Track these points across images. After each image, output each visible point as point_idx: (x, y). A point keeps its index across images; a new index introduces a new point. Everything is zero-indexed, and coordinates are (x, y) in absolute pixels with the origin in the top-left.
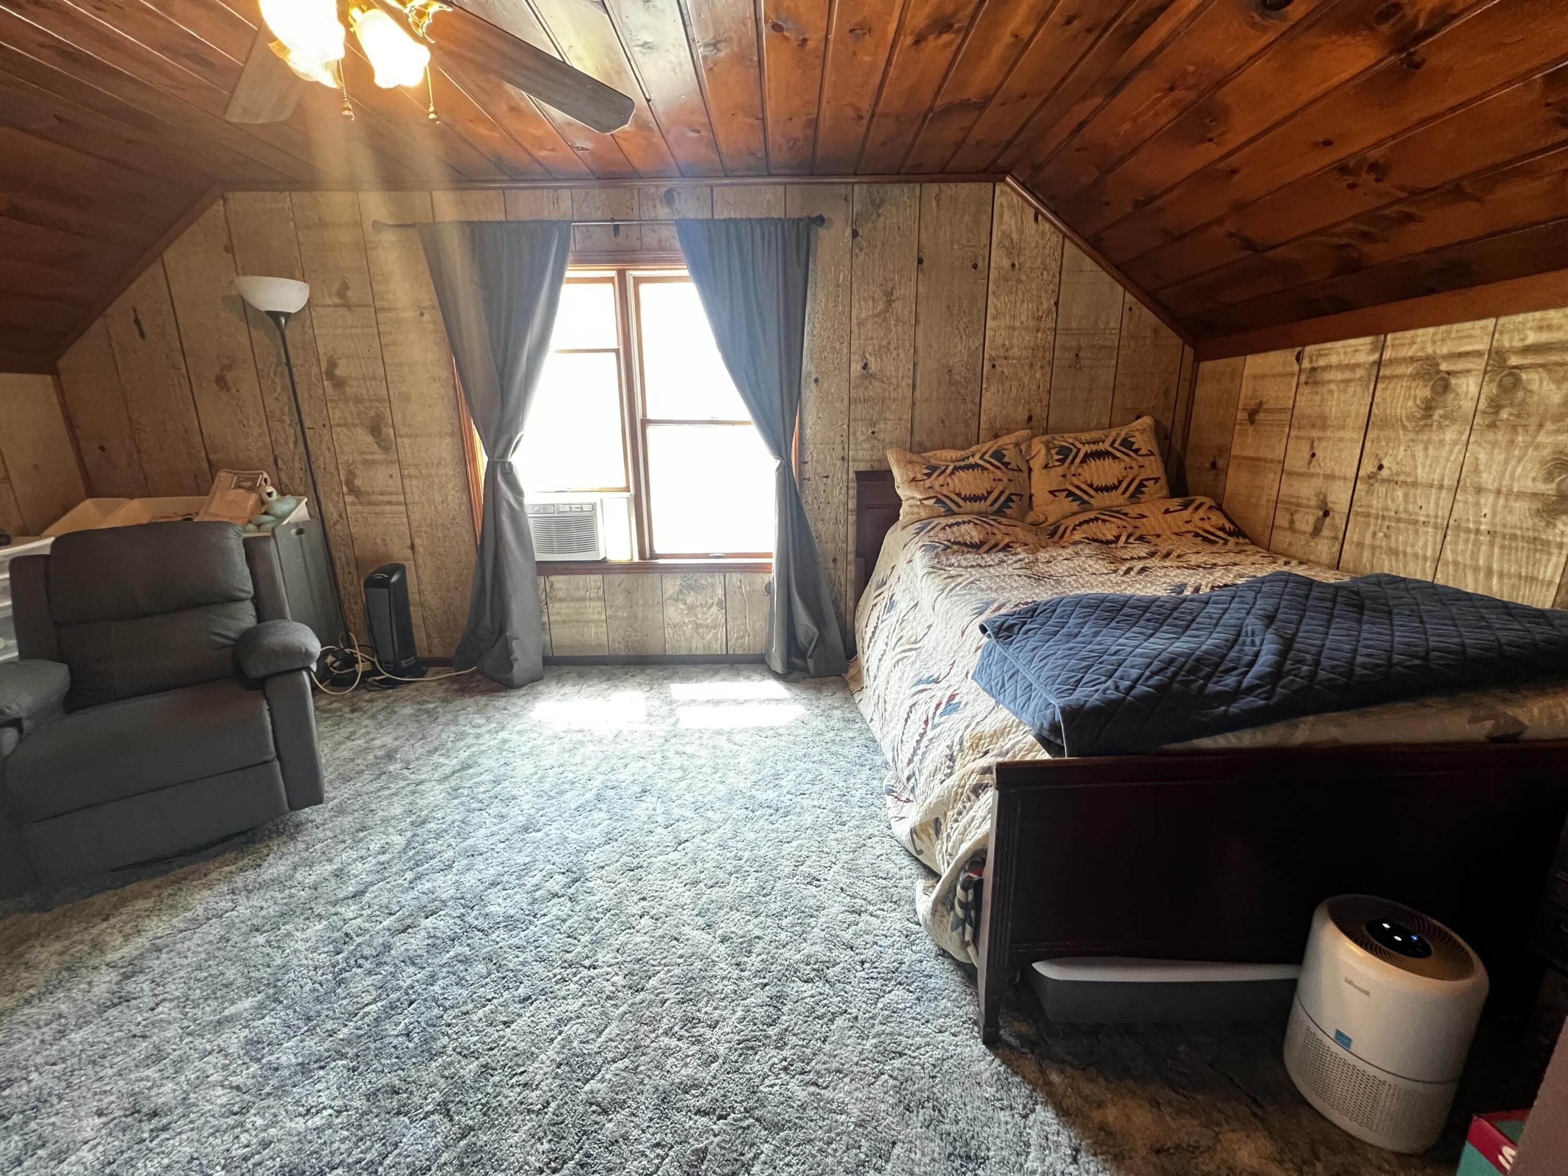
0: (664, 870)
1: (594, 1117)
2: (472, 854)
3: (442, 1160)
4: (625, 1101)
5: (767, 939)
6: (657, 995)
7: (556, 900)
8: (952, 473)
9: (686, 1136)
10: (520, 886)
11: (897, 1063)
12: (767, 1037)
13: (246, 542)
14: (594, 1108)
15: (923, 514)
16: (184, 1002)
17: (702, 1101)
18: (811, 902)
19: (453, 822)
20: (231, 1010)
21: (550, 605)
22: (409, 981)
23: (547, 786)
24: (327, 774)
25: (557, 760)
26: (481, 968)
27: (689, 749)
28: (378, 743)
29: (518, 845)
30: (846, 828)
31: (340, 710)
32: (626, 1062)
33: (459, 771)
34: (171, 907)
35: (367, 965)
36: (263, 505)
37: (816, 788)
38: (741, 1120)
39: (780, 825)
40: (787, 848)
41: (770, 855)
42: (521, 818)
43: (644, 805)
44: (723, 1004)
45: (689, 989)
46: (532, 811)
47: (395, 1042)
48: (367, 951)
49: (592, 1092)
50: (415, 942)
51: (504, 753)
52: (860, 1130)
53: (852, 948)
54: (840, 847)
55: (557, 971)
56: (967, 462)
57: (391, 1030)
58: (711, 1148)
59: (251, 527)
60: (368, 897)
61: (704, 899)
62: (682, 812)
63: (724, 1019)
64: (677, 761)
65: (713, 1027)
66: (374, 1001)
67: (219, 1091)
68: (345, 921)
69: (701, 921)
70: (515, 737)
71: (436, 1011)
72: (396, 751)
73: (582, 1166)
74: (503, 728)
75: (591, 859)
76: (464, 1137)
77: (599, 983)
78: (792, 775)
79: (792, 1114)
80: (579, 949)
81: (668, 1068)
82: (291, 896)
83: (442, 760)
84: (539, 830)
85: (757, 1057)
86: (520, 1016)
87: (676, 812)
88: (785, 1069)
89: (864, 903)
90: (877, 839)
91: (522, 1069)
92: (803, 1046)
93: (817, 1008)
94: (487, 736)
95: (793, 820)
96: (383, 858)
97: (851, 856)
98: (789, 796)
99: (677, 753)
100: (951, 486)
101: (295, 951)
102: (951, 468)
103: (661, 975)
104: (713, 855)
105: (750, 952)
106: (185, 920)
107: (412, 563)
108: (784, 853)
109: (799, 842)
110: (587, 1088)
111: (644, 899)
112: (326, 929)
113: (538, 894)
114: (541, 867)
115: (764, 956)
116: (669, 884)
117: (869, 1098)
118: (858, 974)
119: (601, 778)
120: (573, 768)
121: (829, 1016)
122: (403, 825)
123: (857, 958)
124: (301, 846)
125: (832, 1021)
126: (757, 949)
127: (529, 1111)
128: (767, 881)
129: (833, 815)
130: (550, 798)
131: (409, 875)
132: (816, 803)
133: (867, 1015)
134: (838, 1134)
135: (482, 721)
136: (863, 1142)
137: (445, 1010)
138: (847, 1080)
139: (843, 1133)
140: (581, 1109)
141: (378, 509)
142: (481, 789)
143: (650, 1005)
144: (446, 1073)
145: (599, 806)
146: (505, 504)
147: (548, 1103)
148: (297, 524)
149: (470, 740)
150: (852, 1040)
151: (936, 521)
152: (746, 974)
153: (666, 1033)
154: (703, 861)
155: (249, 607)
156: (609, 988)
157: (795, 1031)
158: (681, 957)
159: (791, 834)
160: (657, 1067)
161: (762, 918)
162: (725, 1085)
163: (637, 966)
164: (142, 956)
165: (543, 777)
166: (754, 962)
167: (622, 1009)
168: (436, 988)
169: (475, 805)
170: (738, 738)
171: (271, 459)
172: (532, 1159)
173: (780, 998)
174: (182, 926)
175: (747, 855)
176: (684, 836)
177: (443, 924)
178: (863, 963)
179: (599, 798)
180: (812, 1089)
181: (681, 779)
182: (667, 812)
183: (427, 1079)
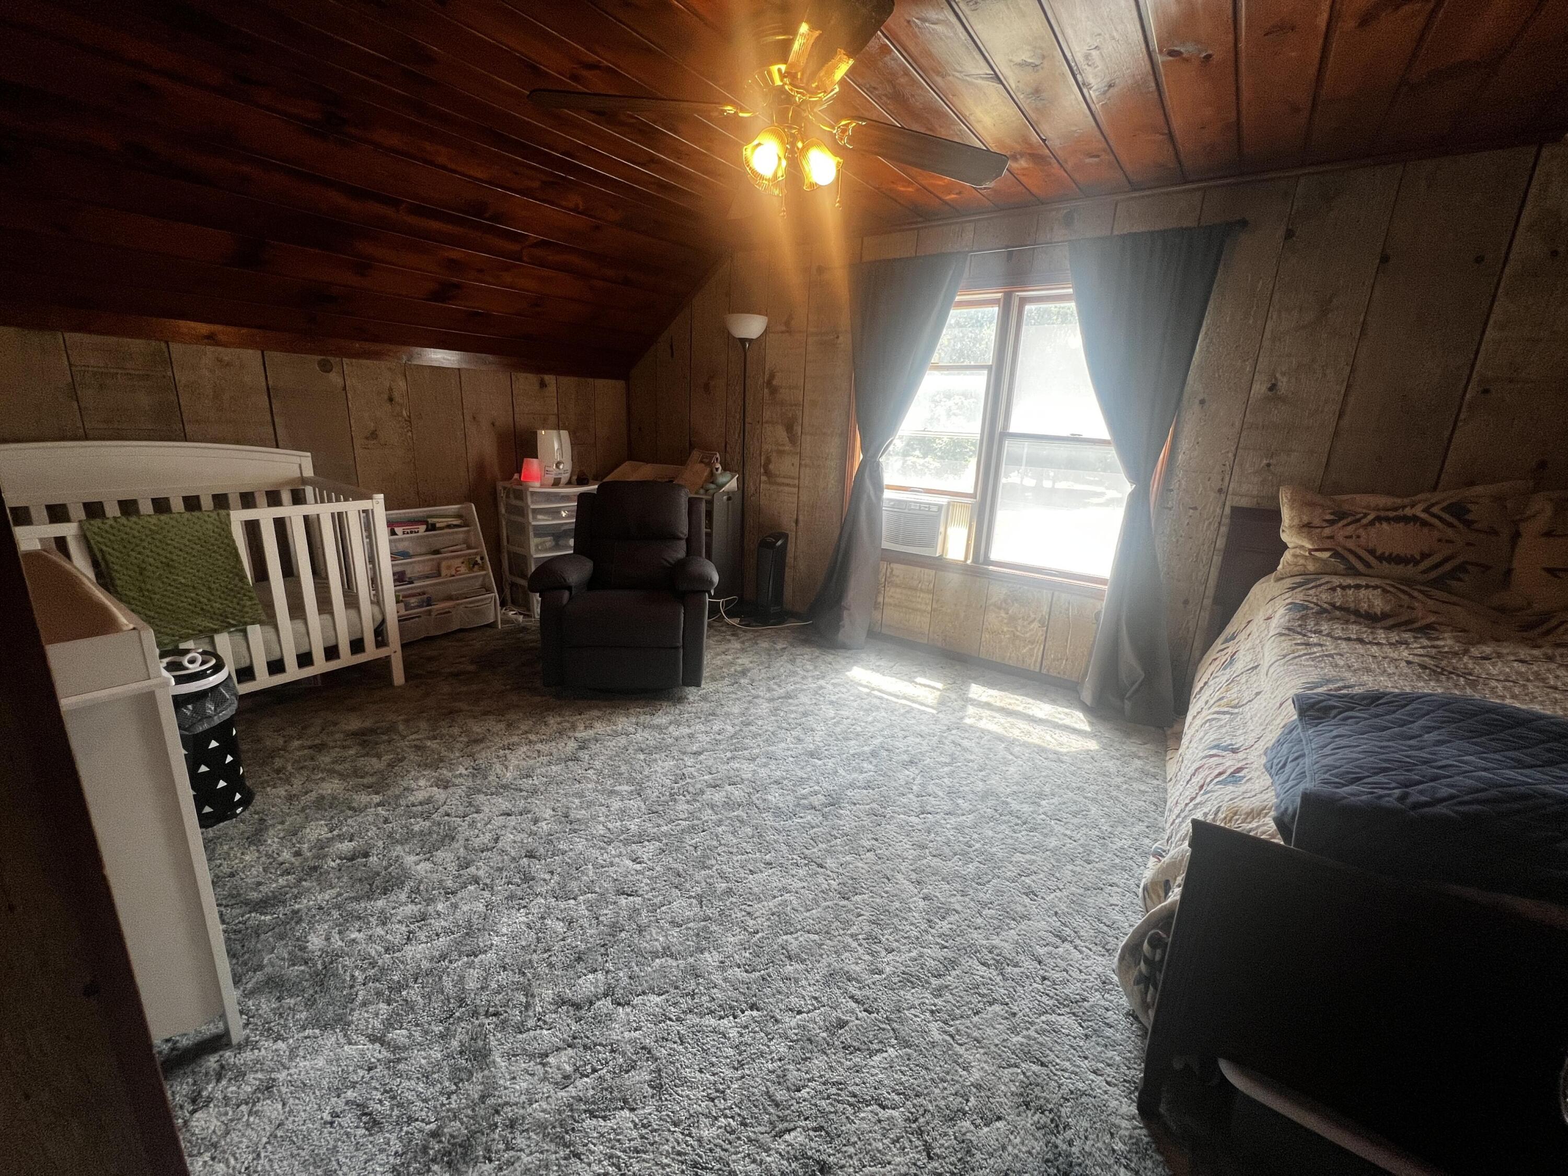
0: (901, 827)
1: (782, 956)
2: (771, 757)
3: (689, 925)
4: (805, 960)
5: (965, 916)
6: (857, 908)
7: (813, 811)
8: (1372, 523)
9: (837, 1006)
10: (793, 791)
11: (1035, 1068)
12: (927, 982)
13: (690, 499)
14: (784, 951)
15: (1311, 567)
16: (599, 773)
17: (858, 992)
18: (1020, 909)
19: (766, 731)
20: (617, 788)
21: (887, 589)
22: (706, 818)
23: (838, 730)
24: (706, 673)
25: (853, 714)
26: (749, 830)
27: (965, 743)
28: (740, 661)
29: (802, 764)
30: (1090, 866)
31: (724, 632)
32: (816, 937)
33: (782, 698)
34: (609, 720)
35: (688, 797)
36: (712, 478)
37: (1075, 821)
38: (880, 1021)
39: (1022, 836)
40: (1018, 857)
41: (1000, 855)
42: (811, 746)
43: (907, 772)
44: (904, 941)
45: (882, 917)
46: (821, 744)
47: (688, 848)
48: (691, 789)
49: (787, 941)
50: (718, 797)
51: (817, 697)
52: (974, 1090)
53: (1040, 963)
54: (1075, 879)
55: (795, 857)
56: (1400, 513)
57: (689, 841)
58: (851, 1024)
59: (702, 491)
60: (702, 757)
61: (925, 861)
62: (937, 790)
63: (899, 952)
64: (949, 748)
65: (890, 951)
66: (685, 820)
67: (601, 827)
68: (685, 766)
69: (914, 876)
70: (830, 687)
71: (715, 843)
72: (749, 670)
73: (763, 979)
74: (823, 677)
75: (849, 794)
76: (704, 920)
77: (821, 879)
78: (1056, 800)
79: (923, 1044)
80: (815, 850)
81: (843, 957)
82: (663, 739)
83: (775, 687)
84: (820, 759)
85: (913, 991)
86: (761, 872)
87: (931, 788)
88: (932, 1012)
89: (1073, 934)
90: (1119, 890)
91: (750, 903)
92: (954, 1005)
93: (982, 987)
94: (810, 679)
95: (1037, 837)
96: (718, 737)
97: (1081, 891)
98: (1043, 816)
99: (953, 742)
100: (1363, 541)
101: (656, 771)
102: (1370, 517)
103: (866, 897)
104: (948, 834)
105: (944, 918)
106: (612, 730)
107: (794, 533)
108: (1013, 859)
109: (1033, 857)
110: (785, 937)
111: (876, 840)
112: (675, 765)
113: (803, 801)
114: (812, 785)
115: (955, 927)
116: (901, 838)
117: (994, 1075)
118: (1035, 985)
119: (881, 739)
120: (863, 724)
121: (990, 999)
122: (736, 721)
123: (1041, 972)
124: (677, 711)
125: (991, 1004)
126: (952, 918)
127: (745, 929)
128: (986, 874)
129: (1081, 850)
130: (837, 739)
131: (729, 754)
132: (1068, 832)
133: (1026, 1018)
134: (952, 1080)
135: (811, 668)
136: (972, 1099)
137: (720, 845)
138: (982, 1051)
139: (957, 1082)
140: (776, 947)
141: (781, 488)
142: (792, 716)
143: (848, 911)
144: (708, 880)
145: (871, 759)
146: (865, 496)
147: (757, 933)
148: (728, 493)
149: (798, 679)
150: (1001, 1027)
151: (1326, 578)
152: (933, 931)
153: (852, 936)
154: (937, 834)
155: (683, 544)
156: (825, 886)
157: (954, 992)
158: (886, 892)
159: (1029, 848)
160: (836, 953)
161: (967, 899)
162: (880, 993)
163: (851, 882)
164: (589, 740)
165: (838, 722)
166: (944, 926)
167: (827, 903)
168: (720, 829)
169: (784, 725)
170: (1016, 749)
171: (723, 445)
172: (736, 957)
173: (954, 963)
174: (610, 732)
175: (978, 846)
176: (929, 808)
177: (737, 793)
178: (1044, 978)
179: (874, 754)
180: (948, 1038)
181: (946, 764)
182: (923, 785)
183: (697, 878)
